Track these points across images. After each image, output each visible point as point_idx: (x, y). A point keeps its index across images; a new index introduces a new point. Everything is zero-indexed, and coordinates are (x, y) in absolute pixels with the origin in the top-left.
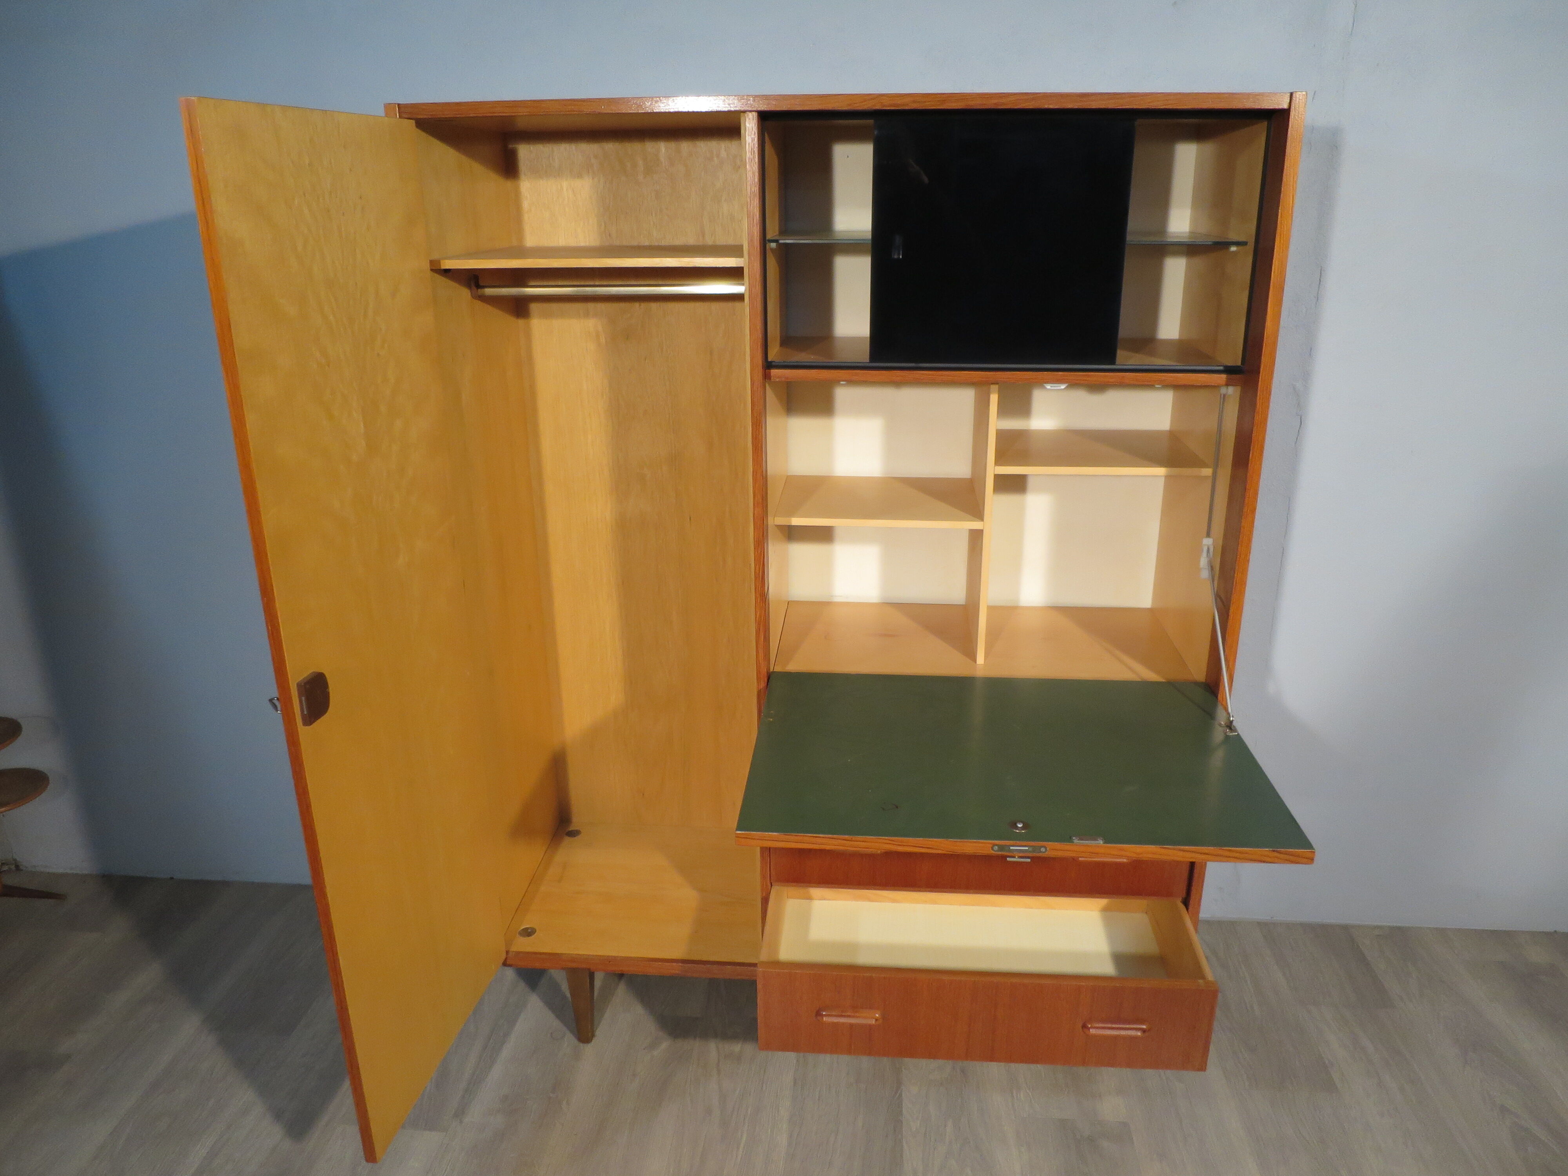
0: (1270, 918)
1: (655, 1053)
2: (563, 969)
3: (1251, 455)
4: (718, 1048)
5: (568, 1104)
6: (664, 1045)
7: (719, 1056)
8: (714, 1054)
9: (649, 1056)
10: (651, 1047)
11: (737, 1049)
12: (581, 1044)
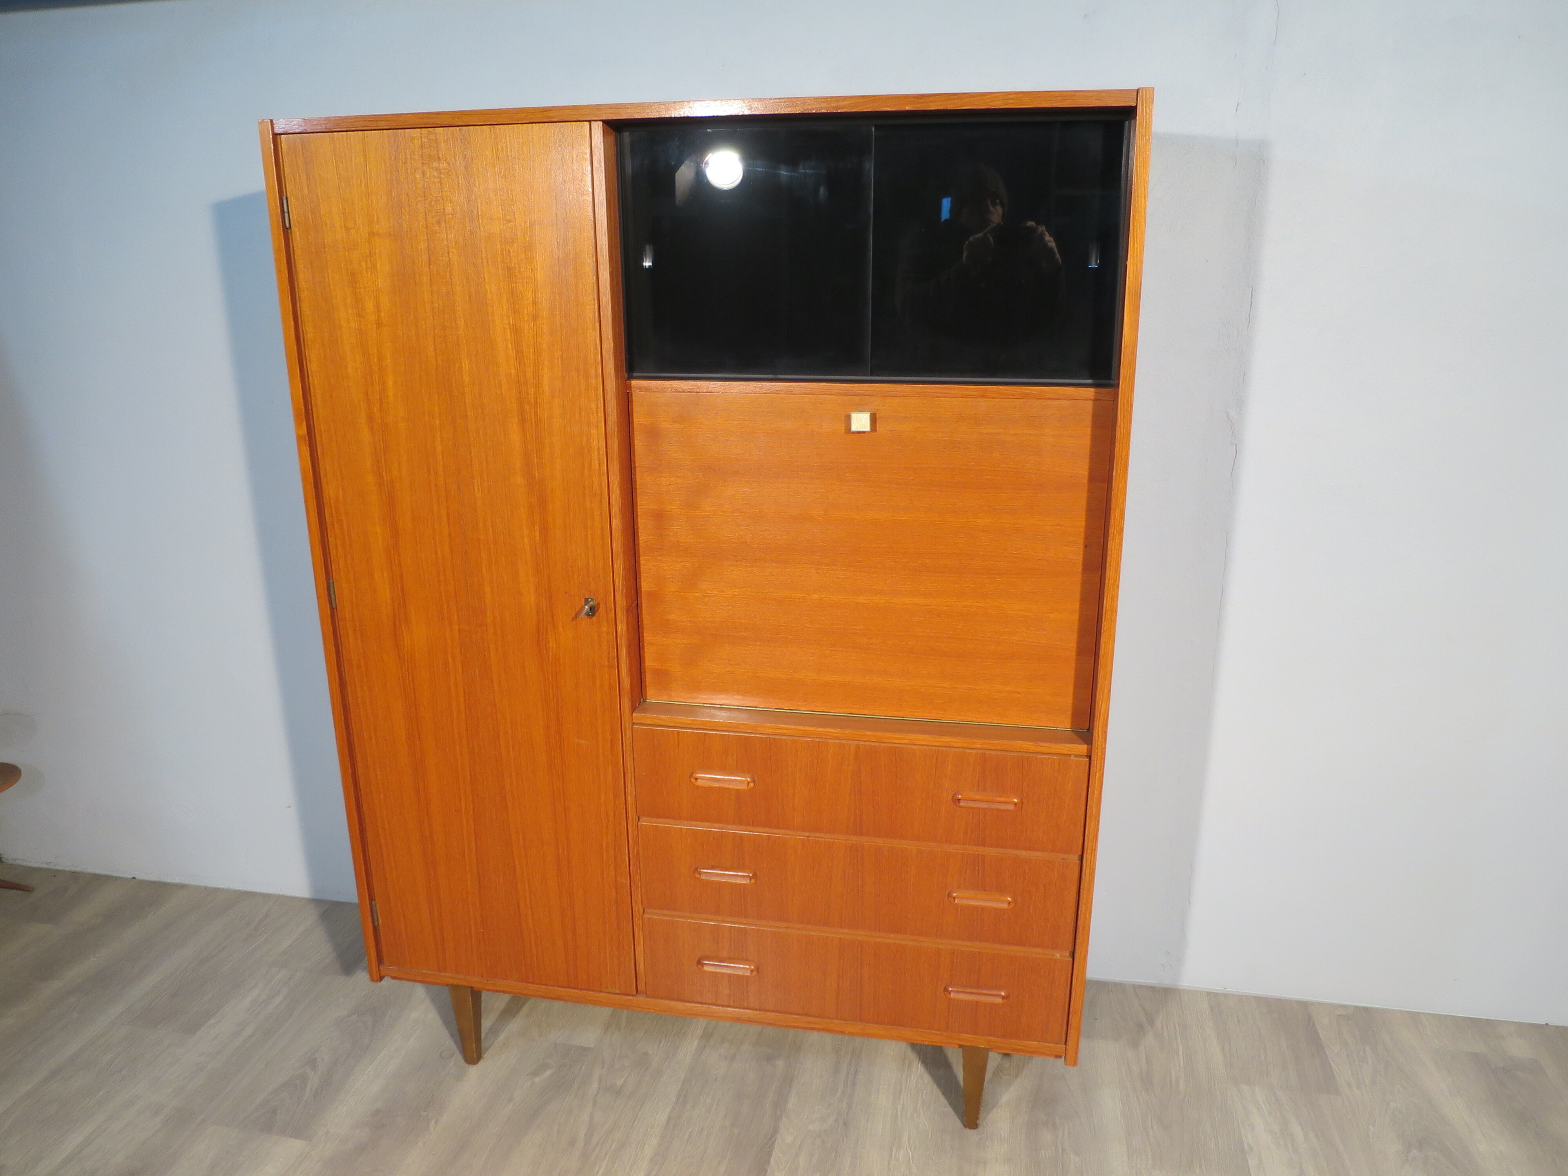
0: (1222, 989)
1: (537, 1080)
2: (447, 985)
3: (1114, 473)
4: (600, 1080)
5: (436, 1123)
6: (548, 1073)
7: (599, 1088)
8: (595, 1085)
9: (530, 1083)
10: (535, 1073)
11: (619, 1083)
12: (467, 1065)
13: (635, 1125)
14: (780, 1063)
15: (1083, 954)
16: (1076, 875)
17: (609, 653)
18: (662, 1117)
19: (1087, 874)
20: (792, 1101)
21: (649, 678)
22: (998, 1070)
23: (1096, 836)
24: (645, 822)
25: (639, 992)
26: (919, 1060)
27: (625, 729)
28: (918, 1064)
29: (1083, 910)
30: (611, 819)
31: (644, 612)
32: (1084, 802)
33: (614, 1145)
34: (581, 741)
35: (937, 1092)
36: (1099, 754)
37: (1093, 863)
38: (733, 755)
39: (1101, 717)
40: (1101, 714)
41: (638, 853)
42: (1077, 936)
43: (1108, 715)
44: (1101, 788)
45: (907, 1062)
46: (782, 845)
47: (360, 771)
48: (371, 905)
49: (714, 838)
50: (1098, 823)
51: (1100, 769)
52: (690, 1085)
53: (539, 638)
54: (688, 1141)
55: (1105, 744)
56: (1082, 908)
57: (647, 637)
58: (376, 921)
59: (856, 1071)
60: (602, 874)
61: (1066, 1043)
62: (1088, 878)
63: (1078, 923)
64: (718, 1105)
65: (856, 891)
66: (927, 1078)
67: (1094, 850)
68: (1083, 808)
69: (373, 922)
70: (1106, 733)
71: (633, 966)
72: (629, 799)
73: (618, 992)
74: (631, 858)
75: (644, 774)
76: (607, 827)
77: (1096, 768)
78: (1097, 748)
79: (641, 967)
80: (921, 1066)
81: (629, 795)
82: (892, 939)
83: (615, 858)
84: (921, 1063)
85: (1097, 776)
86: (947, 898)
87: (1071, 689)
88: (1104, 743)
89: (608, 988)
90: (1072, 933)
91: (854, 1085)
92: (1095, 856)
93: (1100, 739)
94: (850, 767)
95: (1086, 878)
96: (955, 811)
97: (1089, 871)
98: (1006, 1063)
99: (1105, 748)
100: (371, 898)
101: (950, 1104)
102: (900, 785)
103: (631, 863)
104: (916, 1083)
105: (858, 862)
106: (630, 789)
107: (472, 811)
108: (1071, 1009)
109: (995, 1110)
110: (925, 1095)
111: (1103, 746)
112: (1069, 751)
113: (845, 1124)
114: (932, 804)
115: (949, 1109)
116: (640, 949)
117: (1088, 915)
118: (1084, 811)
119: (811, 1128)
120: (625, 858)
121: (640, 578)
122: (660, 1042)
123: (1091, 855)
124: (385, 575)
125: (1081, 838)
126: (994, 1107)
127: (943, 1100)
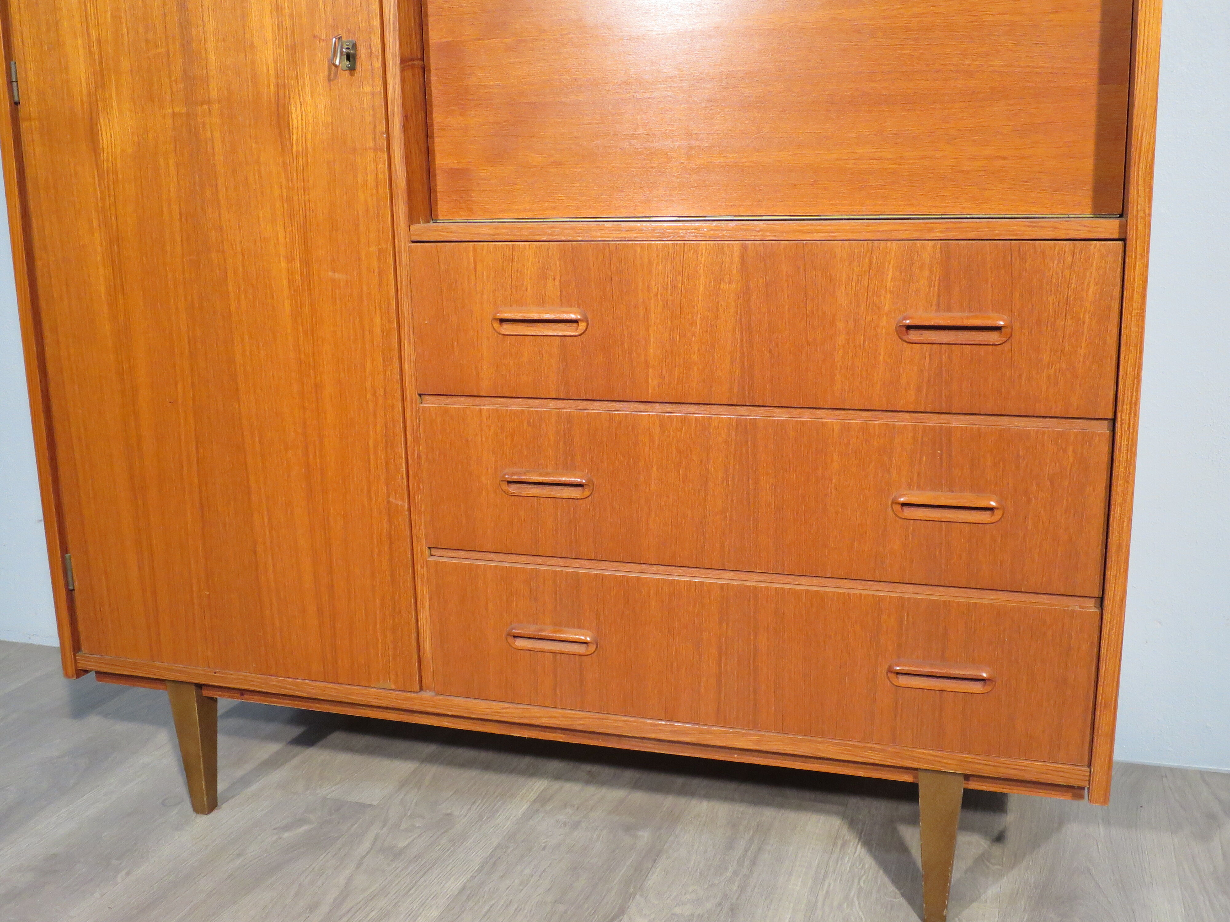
1: (286, 835)
4: (375, 840)
5: (128, 874)
6: (305, 828)
7: (371, 849)
8: (366, 845)
9: (275, 837)
10: (287, 828)
11: (402, 844)
12: (195, 814)
13: (410, 893)
14: (645, 835)
15: (1118, 598)
16: (1105, 458)
17: (375, 126)
18: (453, 886)
19: (1124, 448)
20: (654, 878)
21: (441, 183)
22: (982, 860)
23: (1137, 379)
24: (429, 403)
25: (424, 688)
26: (859, 840)
27: (400, 252)
28: (857, 845)
29: (1117, 515)
30: (381, 401)
31: (434, 79)
32: (1116, 321)
33: (373, 914)
34: (337, 275)
35: (883, 878)
36: (1140, 227)
37: (1134, 428)
38: (554, 279)
39: (1142, 159)
40: (1142, 154)
41: (419, 457)
42: (1109, 565)
43: (1153, 154)
44: (1145, 289)
45: (840, 842)
46: (630, 428)
47: (49, 351)
48: (63, 558)
49: (529, 423)
50: (1141, 352)
51: (1142, 256)
52: (505, 852)
53: (278, 114)
54: (485, 915)
55: (1150, 207)
56: (1116, 512)
57: (438, 117)
58: (71, 584)
59: (760, 849)
60: (369, 491)
61: (1089, 766)
62: (1125, 456)
63: (1109, 540)
64: (540, 876)
65: (745, 503)
66: (869, 861)
67: (1135, 404)
68: (1115, 331)
69: (67, 584)
70: (1151, 188)
71: (414, 643)
72: (406, 366)
73: (393, 687)
74: (410, 465)
75: (426, 322)
76: (375, 415)
77: (1136, 253)
78: (1137, 217)
79: (427, 646)
80: (861, 848)
81: (406, 360)
82: (803, 585)
83: (387, 464)
84: (861, 845)
85: (1137, 268)
86: (890, 508)
87: (1090, 147)
88: (1147, 205)
89: (379, 681)
90: (1099, 566)
91: (754, 863)
92: (1136, 415)
93: (1141, 200)
94: (734, 286)
95: (1121, 457)
96: (902, 351)
97: (1126, 443)
98: (997, 850)
99: (1150, 215)
100: (65, 549)
101: (903, 895)
102: (812, 311)
103: (411, 473)
104: (851, 866)
105: (747, 452)
106: (408, 350)
107: (191, 401)
108: (1099, 699)
109: (975, 905)
110: (864, 881)
111: (1147, 212)
112: (1090, 231)
113: (732, 910)
114: (864, 341)
115: (901, 900)
116: (424, 615)
117: (1125, 524)
118: (1115, 338)
119: (678, 910)
120: (401, 464)
121: (427, 25)
122: (474, 803)
123: (1130, 414)
124: (80, 42)
125: (1113, 388)
126: (973, 901)
127: (891, 888)
